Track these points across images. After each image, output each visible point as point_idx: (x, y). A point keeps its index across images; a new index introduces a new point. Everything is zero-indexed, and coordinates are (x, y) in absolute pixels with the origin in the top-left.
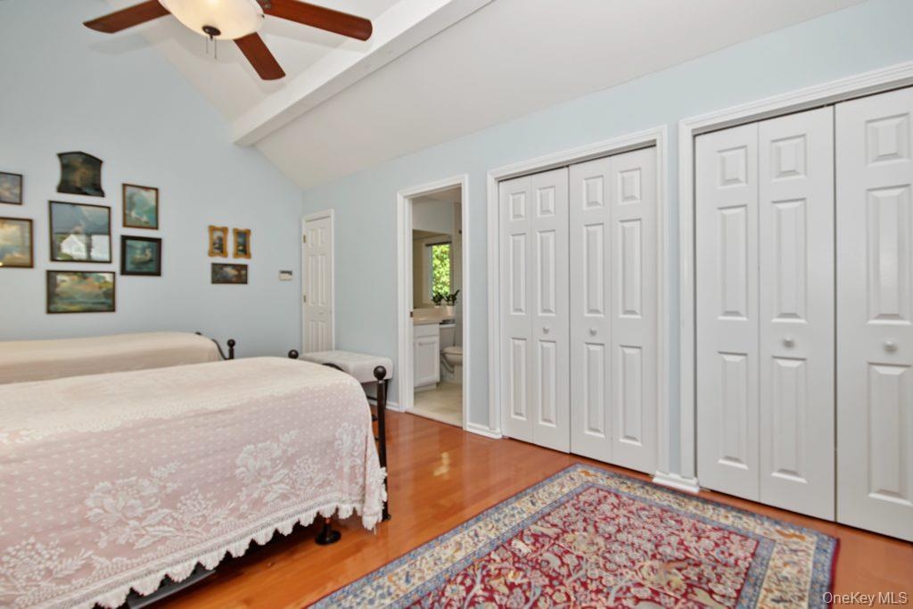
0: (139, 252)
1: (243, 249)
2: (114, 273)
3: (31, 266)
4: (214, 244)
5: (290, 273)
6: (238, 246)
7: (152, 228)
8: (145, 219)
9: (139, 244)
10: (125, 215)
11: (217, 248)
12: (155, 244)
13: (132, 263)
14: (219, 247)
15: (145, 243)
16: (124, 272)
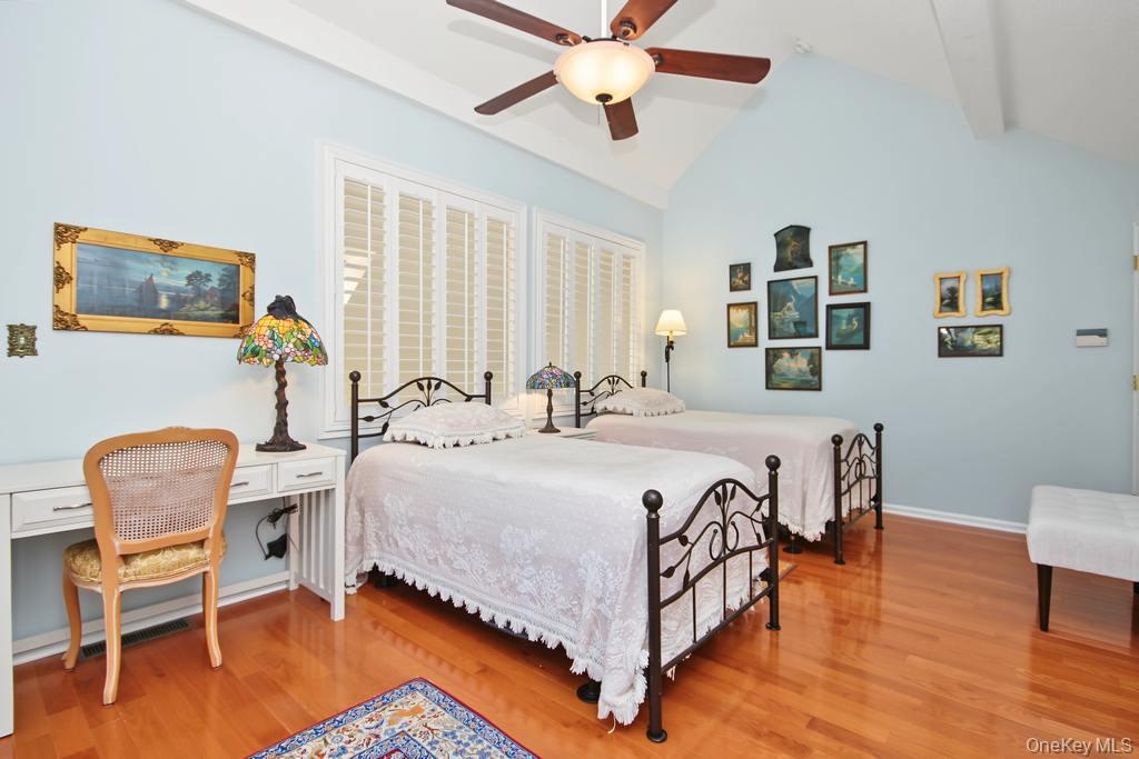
0: (844, 321)
1: (993, 300)
2: (820, 348)
3: (756, 345)
4: (942, 300)
5: (1102, 333)
6: (984, 297)
7: (861, 292)
8: (852, 281)
9: (845, 313)
10: (831, 282)
11: (947, 305)
12: (862, 310)
13: (839, 335)
14: (950, 301)
15: (851, 311)
16: (830, 347)
